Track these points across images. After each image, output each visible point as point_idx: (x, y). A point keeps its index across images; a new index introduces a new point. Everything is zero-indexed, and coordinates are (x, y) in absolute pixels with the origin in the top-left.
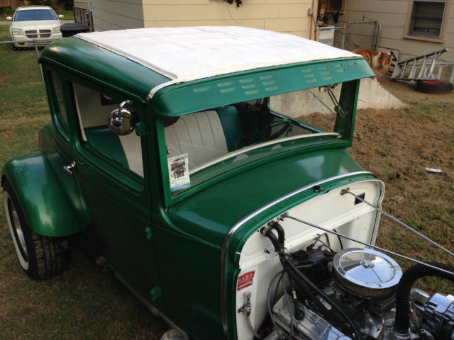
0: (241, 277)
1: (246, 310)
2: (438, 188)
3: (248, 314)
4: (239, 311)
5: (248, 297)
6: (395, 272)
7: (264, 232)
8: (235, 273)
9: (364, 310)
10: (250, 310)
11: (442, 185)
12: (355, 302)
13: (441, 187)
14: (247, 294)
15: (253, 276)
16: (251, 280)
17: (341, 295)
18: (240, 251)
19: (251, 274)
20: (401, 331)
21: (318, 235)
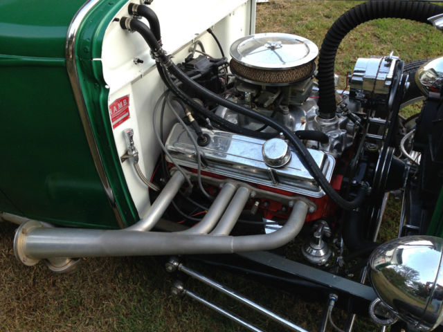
0: (112, 106)
1: (130, 156)
2: (271, 16)
3: (136, 159)
4: (123, 160)
5: (129, 135)
6: (307, 46)
7: (128, 25)
8: (102, 96)
9: (281, 107)
10: (137, 153)
11: (274, 13)
12: (270, 98)
13: (273, 15)
14: (126, 133)
15: (128, 104)
16: (127, 110)
17: (251, 95)
18: (99, 55)
19: (125, 101)
20: (329, 115)
21: (197, 34)
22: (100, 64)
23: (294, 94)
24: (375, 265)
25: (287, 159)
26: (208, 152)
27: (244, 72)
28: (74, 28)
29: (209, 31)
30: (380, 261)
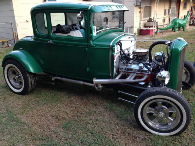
7: (117, 44)
8: (113, 54)
12: (140, 58)
20: (151, 62)
22: (114, 48)
23: (144, 58)
24: (157, 77)
25: (143, 67)
26: (128, 67)
27: (135, 53)
28: (111, 44)
29: (127, 49)
30: (157, 76)
